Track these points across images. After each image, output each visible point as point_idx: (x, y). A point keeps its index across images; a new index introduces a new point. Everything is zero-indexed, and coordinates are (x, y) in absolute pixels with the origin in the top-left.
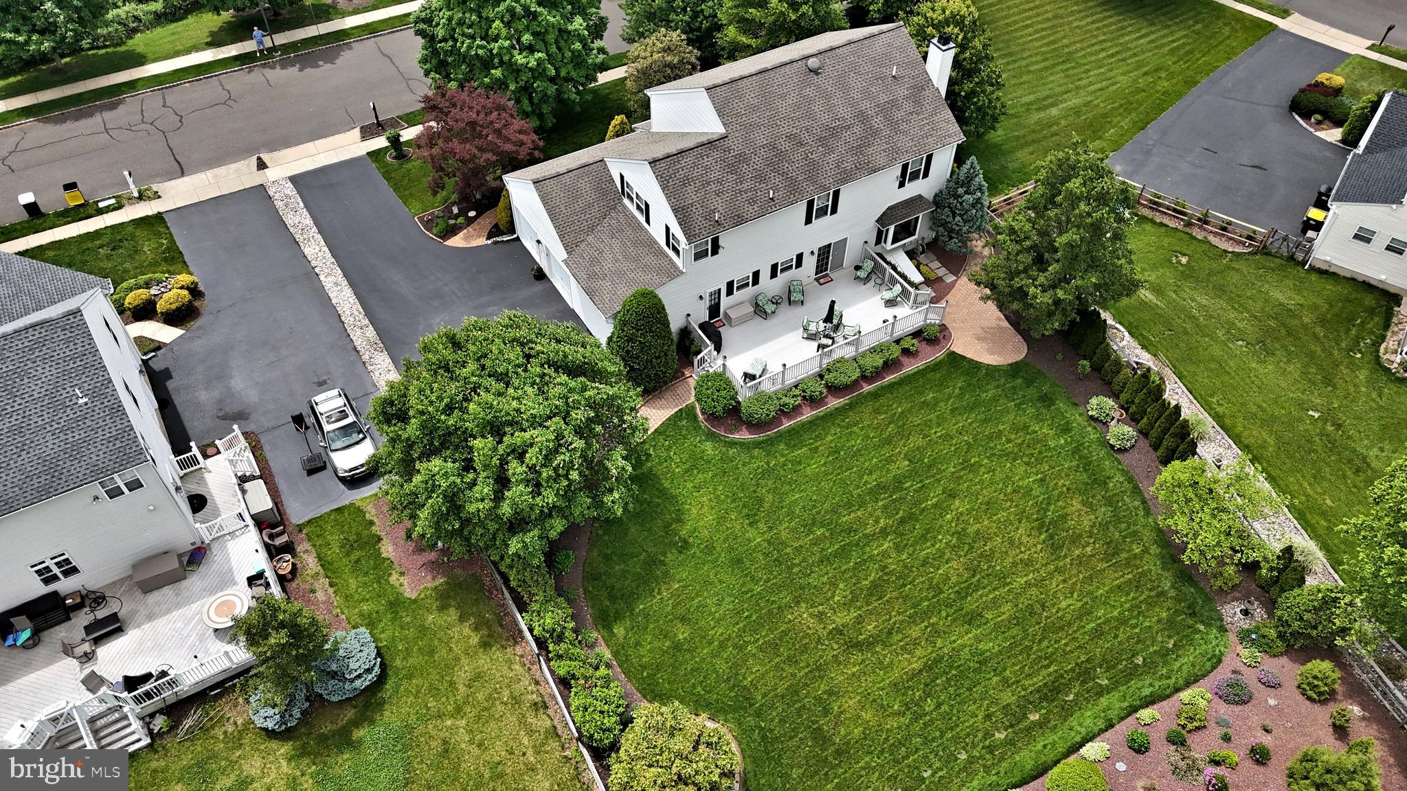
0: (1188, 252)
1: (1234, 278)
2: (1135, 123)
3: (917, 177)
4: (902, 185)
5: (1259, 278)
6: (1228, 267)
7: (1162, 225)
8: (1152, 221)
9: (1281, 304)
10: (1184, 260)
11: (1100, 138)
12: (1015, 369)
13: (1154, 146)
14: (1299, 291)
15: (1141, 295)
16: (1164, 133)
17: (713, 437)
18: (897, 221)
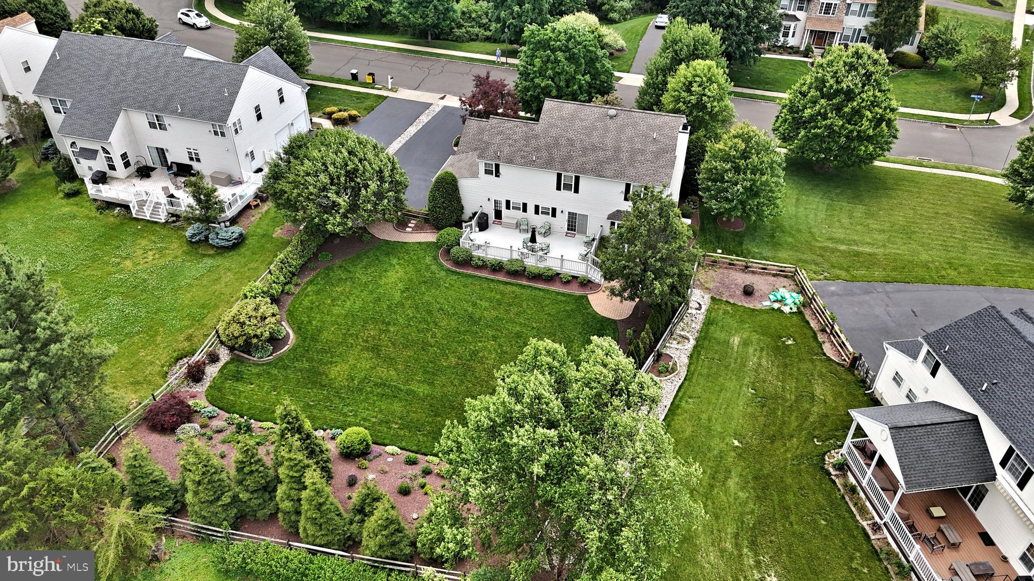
0: (799, 341)
1: (806, 366)
4: (625, 199)
5: (821, 375)
6: (812, 361)
7: (808, 323)
8: (803, 317)
10: (790, 342)
12: (604, 320)
13: (879, 292)
15: (732, 339)
16: (899, 291)
17: (435, 258)
18: (618, 220)
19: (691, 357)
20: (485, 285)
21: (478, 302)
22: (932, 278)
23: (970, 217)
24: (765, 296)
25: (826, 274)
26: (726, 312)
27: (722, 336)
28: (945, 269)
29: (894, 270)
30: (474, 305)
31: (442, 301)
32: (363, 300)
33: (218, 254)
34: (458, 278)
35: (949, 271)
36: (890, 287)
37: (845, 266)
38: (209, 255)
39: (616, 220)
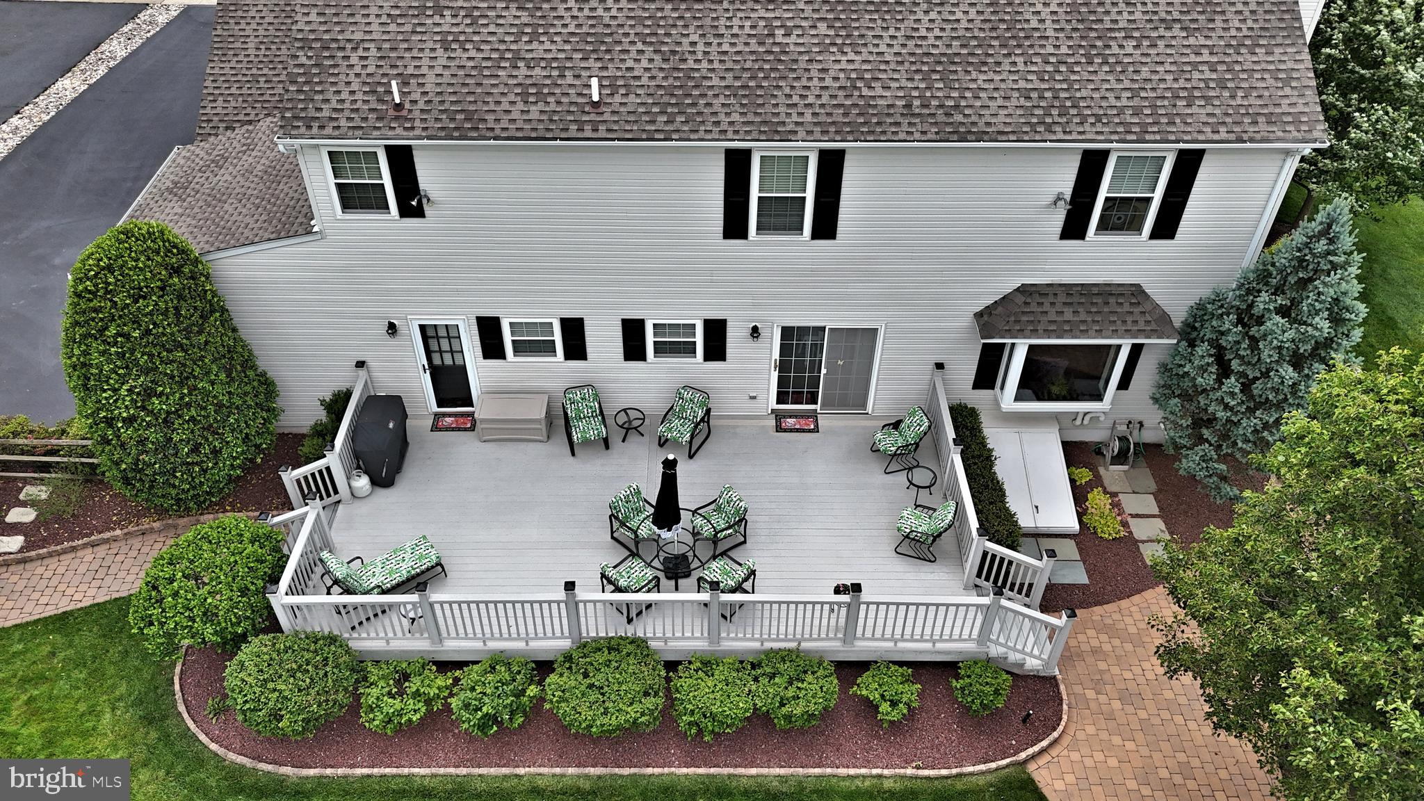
3: (1134, 225)
4: (1074, 228)
18: (1034, 333)
39: (1021, 333)
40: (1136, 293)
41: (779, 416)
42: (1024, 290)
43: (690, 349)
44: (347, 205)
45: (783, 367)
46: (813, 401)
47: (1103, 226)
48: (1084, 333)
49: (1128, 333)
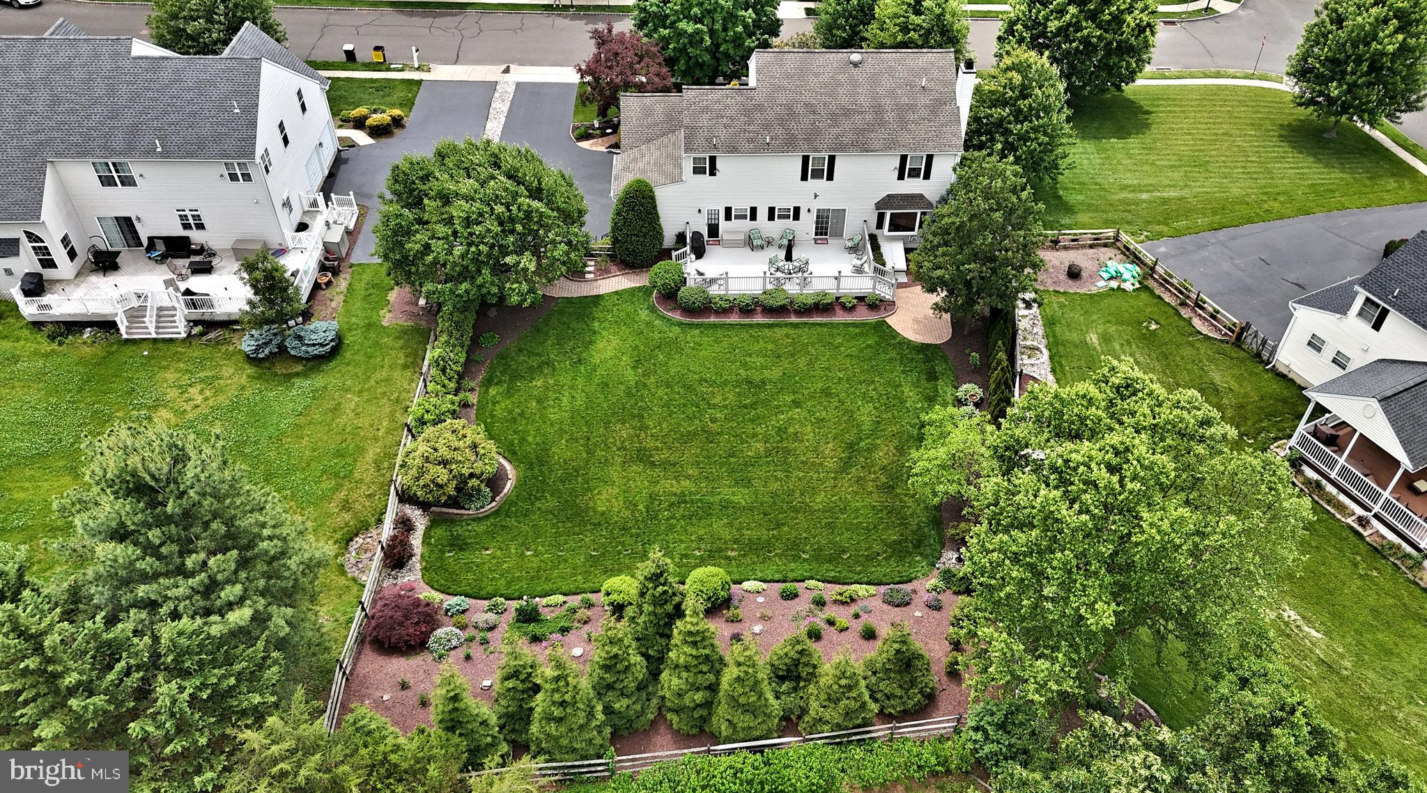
0: (1162, 322)
1: (1187, 352)
2: (1213, 222)
3: (918, 176)
4: (901, 177)
5: (1211, 360)
6: (1191, 344)
7: (1160, 297)
8: (1151, 292)
9: (1212, 383)
10: (1153, 327)
11: (1167, 224)
12: (924, 348)
13: (1213, 244)
14: (1239, 379)
15: (1088, 338)
16: (1234, 238)
17: (652, 309)
18: (891, 209)
19: (1053, 371)
20: (745, 335)
21: (748, 359)
22: (1258, 215)
23: (1253, 133)
24: (1095, 276)
25: (1145, 233)
26: (1062, 306)
27: (1075, 337)
28: (1265, 202)
29: (1214, 213)
30: (744, 365)
31: (698, 369)
32: (583, 391)
33: (311, 369)
34: (701, 332)
35: (1271, 203)
36: (1222, 234)
37: (1161, 219)
38: (297, 375)
39: (887, 209)
40: (921, 196)
41: (815, 240)
42: (888, 196)
43: (788, 217)
44: (694, 173)
45: (817, 223)
46: (826, 234)
47: (910, 176)
48: (906, 209)
49: (919, 208)
